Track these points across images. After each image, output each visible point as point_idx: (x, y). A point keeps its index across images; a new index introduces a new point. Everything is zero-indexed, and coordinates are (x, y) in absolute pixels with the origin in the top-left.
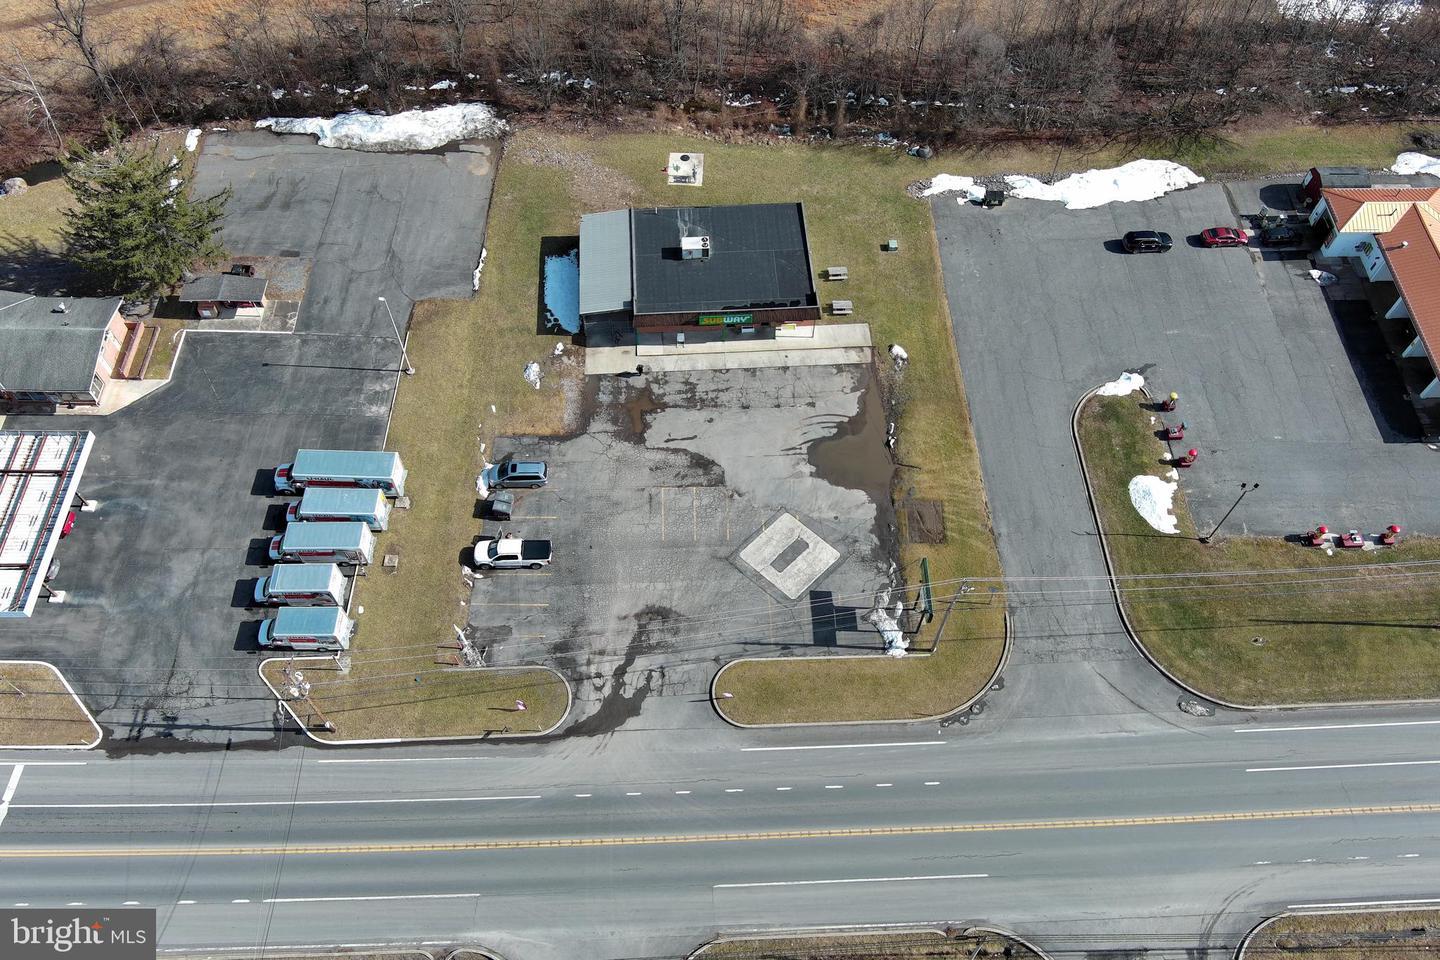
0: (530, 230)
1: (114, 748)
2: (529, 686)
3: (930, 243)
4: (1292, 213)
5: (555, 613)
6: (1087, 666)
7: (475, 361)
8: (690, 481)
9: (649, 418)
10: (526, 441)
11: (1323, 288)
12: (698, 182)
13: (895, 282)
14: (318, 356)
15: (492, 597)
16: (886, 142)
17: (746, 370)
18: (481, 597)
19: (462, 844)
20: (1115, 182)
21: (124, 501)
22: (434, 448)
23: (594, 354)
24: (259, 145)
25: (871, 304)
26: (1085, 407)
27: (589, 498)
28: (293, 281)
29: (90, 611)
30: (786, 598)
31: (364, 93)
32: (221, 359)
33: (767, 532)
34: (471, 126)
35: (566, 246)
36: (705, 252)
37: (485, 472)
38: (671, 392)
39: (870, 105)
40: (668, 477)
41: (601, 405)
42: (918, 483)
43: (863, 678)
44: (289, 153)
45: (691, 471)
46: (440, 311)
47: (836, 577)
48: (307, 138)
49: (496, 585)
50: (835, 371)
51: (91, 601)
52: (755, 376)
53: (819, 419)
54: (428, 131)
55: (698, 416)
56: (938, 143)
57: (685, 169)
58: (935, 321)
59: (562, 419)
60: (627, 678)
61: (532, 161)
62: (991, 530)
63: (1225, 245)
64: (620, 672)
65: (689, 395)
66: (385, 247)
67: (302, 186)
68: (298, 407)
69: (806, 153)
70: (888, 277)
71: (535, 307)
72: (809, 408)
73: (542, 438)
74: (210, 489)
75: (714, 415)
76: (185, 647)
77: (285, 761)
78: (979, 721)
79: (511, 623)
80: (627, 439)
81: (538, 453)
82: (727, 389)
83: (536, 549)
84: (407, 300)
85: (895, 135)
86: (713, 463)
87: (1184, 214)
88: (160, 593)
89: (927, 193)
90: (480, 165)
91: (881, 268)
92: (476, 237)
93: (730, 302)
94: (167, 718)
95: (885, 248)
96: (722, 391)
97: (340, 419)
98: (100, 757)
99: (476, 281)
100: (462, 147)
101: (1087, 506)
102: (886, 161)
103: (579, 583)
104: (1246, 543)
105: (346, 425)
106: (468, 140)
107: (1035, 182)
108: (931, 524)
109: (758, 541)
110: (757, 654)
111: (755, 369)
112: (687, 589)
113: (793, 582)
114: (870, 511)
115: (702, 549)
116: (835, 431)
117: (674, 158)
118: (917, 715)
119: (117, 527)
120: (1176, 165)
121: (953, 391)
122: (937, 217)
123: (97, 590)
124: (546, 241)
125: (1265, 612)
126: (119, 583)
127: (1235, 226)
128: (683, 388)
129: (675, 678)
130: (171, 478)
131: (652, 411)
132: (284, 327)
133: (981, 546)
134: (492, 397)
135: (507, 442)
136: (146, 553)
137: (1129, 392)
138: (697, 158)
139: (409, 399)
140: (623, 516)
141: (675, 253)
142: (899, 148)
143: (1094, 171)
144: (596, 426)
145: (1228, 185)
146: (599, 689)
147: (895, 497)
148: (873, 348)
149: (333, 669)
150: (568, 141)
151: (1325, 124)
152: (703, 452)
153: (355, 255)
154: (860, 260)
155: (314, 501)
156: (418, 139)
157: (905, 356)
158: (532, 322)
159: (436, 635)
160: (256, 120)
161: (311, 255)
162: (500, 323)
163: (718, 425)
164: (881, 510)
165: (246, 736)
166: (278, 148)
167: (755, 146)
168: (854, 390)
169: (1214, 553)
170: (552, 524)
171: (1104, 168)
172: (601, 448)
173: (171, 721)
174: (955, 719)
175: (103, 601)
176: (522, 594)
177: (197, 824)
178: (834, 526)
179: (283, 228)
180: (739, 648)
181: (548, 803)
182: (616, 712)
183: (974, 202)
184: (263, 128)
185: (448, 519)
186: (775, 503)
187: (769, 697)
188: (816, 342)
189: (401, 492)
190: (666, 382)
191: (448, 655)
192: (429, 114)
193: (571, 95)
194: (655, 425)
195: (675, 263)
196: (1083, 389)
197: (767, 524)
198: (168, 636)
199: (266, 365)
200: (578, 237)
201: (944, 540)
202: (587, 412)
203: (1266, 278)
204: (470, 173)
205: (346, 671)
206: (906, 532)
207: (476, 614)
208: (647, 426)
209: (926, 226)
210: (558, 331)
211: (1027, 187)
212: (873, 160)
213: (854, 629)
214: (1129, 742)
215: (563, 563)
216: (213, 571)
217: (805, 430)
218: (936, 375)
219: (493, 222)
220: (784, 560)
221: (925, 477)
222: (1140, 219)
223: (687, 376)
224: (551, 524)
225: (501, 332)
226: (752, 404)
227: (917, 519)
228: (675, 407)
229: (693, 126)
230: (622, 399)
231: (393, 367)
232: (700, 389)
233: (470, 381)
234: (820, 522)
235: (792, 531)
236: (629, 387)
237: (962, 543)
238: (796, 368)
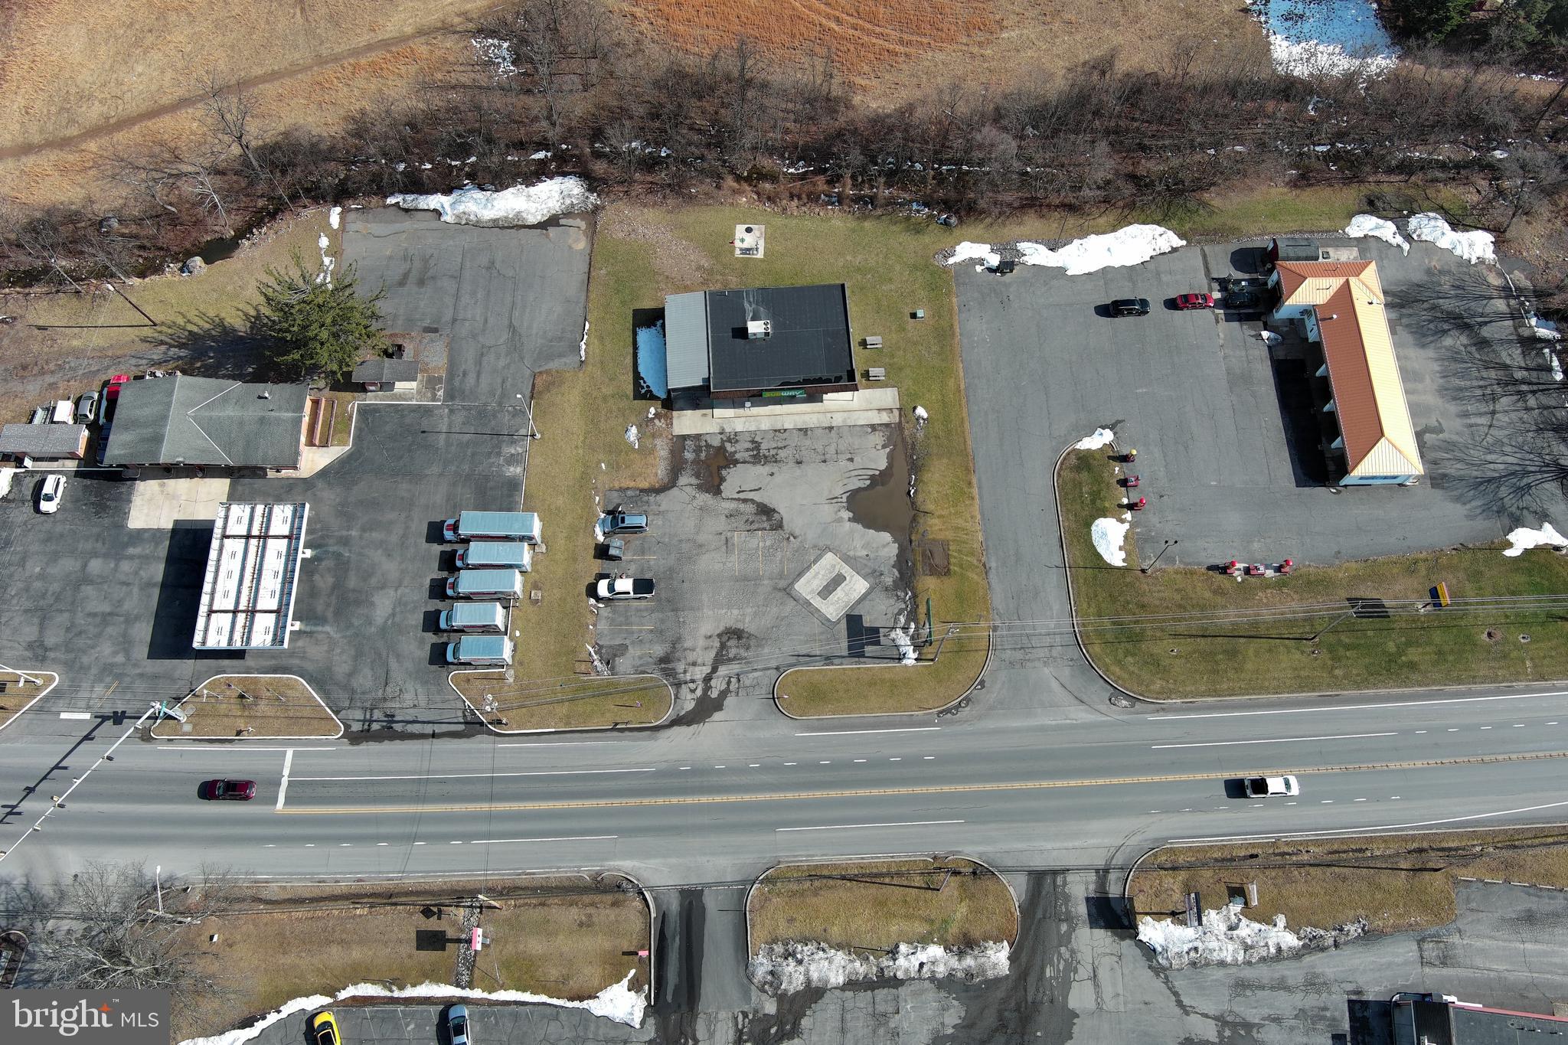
0: (623, 303)
1: (355, 738)
2: (643, 692)
3: (951, 311)
4: (1254, 276)
5: (659, 633)
6: (1046, 670)
7: (586, 424)
8: (754, 527)
9: (724, 472)
10: (629, 493)
11: (1269, 347)
12: (760, 255)
13: (920, 348)
14: (464, 424)
15: (612, 622)
16: (918, 211)
17: (800, 430)
18: (604, 621)
19: (602, 803)
20: (1109, 250)
21: (331, 549)
22: (560, 501)
23: (679, 417)
24: (392, 222)
25: (901, 369)
26: (1065, 459)
27: (680, 541)
28: (436, 356)
29: (320, 637)
30: (829, 620)
31: (472, 165)
32: (388, 428)
33: (815, 568)
34: (568, 202)
35: (652, 318)
36: (767, 334)
37: (600, 521)
38: (741, 450)
39: (907, 171)
40: (739, 522)
41: (686, 461)
42: (931, 527)
43: (883, 681)
44: (417, 230)
45: (757, 518)
46: (555, 381)
47: (867, 602)
48: (430, 213)
49: (614, 612)
50: (870, 430)
51: (320, 628)
52: (807, 435)
53: (856, 473)
54: (532, 207)
55: (762, 470)
56: (963, 213)
57: (749, 241)
58: (951, 383)
59: (656, 474)
60: (713, 683)
61: (621, 235)
62: (984, 565)
63: (1194, 307)
64: (708, 679)
65: (755, 452)
66: (506, 322)
67: (432, 262)
68: (453, 468)
69: (852, 223)
70: (915, 344)
71: (631, 375)
72: (849, 463)
73: (642, 491)
74: (394, 539)
75: (775, 470)
76: (393, 664)
77: (474, 746)
78: (965, 712)
79: (627, 642)
80: (707, 491)
81: (639, 504)
82: (785, 447)
83: (643, 586)
84: (528, 372)
85: (926, 205)
86: (774, 510)
87: (1165, 278)
88: (369, 622)
89: (951, 261)
90: (577, 240)
91: (910, 335)
92: (579, 311)
93: (787, 378)
94: (387, 716)
95: (914, 316)
96: (781, 448)
97: (487, 478)
98: (343, 744)
99: (583, 353)
100: (561, 221)
101: (1059, 544)
102: (918, 230)
103: (675, 610)
104: (1176, 572)
105: (491, 484)
106: (568, 214)
107: (1042, 249)
108: (938, 560)
109: (808, 575)
110: (807, 664)
111: (806, 429)
112: (755, 614)
113: (833, 608)
114: (893, 550)
115: (766, 582)
116: (868, 482)
117: (740, 229)
118: (921, 708)
119: (329, 570)
120: (1162, 229)
121: (962, 447)
122: (958, 285)
123: (321, 620)
124: (636, 312)
125: (1182, 627)
126: (338, 613)
127: (1205, 291)
128: (750, 445)
129: (748, 682)
130: (363, 530)
131: (727, 467)
132: (434, 398)
133: (976, 577)
134: (601, 456)
135: (615, 494)
136: (354, 590)
137: (1100, 446)
138: (759, 229)
139: (538, 460)
140: (707, 555)
141: (742, 333)
142: (930, 216)
143: (1093, 236)
144: (684, 479)
145: (1206, 248)
146: (693, 691)
147: (913, 538)
148: (900, 409)
149: (501, 678)
150: (650, 214)
151: (1296, 186)
152: (766, 501)
154: (893, 329)
155: (477, 553)
156: (524, 214)
157: (925, 415)
158: (629, 389)
159: (574, 651)
160: (386, 197)
161: (448, 331)
162: (604, 390)
163: (778, 478)
165: (445, 728)
166: (407, 224)
167: (807, 217)
168: (884, 447)
169: (1150, 580)
170: (654, 563)
171: (1101, 234)
172: (687, 499)
173: (390, 718)
174: (948, 711)
175: (328, 628)
176: (634, 619)
177: (419, 790)
178: (865, 562)
179: (422, 304)
180: (793, 660)
181: (660, 774)
182: (706, 708)
183: (990, 270)
184: (393, 205)
185: (575, 560)
186: (821, 544)
187: (816, 696)
188: (855, 404)
189: (539, 540)
190: (737, 441)
191: (583, 667)
192: (531, 189)
193: (651, 164)
194: (729, 478)
195: (742, 341)
196: (1065, 443)
197: (815, 562)
198: (380, 655)
199: (423, 432)
200: (662, 310)
201: (947, 572)
202: (676, 469)
203: (1224, 340)
204: (570, 247)
205: (511, 680)
206: (919, 566)
207: (600, 635)
208: (722, 480)
209: (948, 294)
210: (650, 396)
211: (1035, 254)
212: (907, 230)
213: (878, 643)
214: (1073, 727)
215: (663, 595)
216: (406, 604)
217: (845, 482)
218: (949, 433)
219: (593, 296)
220: (827, 591)
221: (936, 521)
222: (1126, 283)
223: (753, 436)
224: (652, 563)
225: (605, 399)
226: (804, 459)
227: (928, 555)
228: (744, 462)
229: (756, 197)
230: (703, 455)
231: (523, 432)
232: (763, 446)
233: (584, 442)
234: (855, 558)
235: (834, 566)
236: (708, 446)
237: (962, 575)
238: (839, 427)
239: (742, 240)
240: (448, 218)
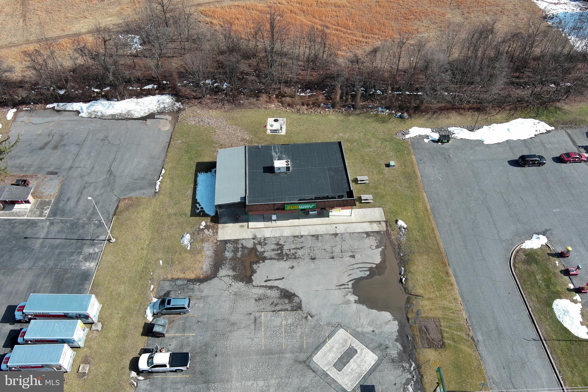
0: (190, 159)
3: (412, 162)
7: (152, 233)
8: (279, 307)
9: (255, 266)
10: (179, 282)
12: (283, 132)
13: (395, 184)
14: (59, 232)
16: (383, 112)
17: (313, 236)
20: (508, 130)
22: (122, 289)
23: (223, 228)
24: (47, 117)
25: (383, 196)
26: (515, 255)
27: (216, 321)
28: (51, 189)
31: (108, 91)
33: (330, 342)
34: (162, 106)
35: (209, 167)
36: (288, 168)
37: (152, 304)
38: (268, 250)
39: (373, 94)
40: (266, 305)
41: (226, 258)
42: (422, 306)
44: (62, 120)
45: (281, 301)
46: (135, 204)
47: (377, 373)
48: (73, 113)
49: (152, 384)
50: (365, 236)
52: (318, 239)
53: (358, 266)
54: (138, 108)
55: (284, 264)
56: (411, 111)
57: (276, 126)
58: (420, 205)
59: (202, 268)
61: (194, 123)
62: (472, 338)
63: (574, 161)
65: (279, 252)
66: (107, 169)
67: (66, 137)
68: (41, 264)
69: (341, 117)
70: (392, 181)
71: (190, 201)
72: (351, 259)
73: (189, 280)
75: (295, 264)
80: (241, 280)
81: (186, 290)
82: (302, 248)
83: (179, 359)
84: (115, 198)
85: (387, 108)
86: (294, 295)
87: (548, 146)
90: (165, 126)
91: (387, 176)
92: (160, 163)
93: (303, 197)
95: (388, 165)
96: (299, 249)
97: (66, 271)
99: (157, 187)
100: (156, 116)
102: (383, 121)
103: (207, 382)
105: (68, 275)
106: (161, 113)
107: (464, 130)
108: (433, 335)
109: (325, 348)
111: (318, 236)
113: (348, 379)
114: (394, 327)
115: (288, 355)
116: (368, 273)
117: (270, 121)
120: (538, 121)
121: (436, 247)
122: (414, 149)
124: (199, 164)
128: (276, 247)
131: (257, 262)
132: (41, 214)
133: (468, 350)
134: (160, 255)
135: (167, 283)
137: (540, 246)
138: (282, 120)
139: (109, 257)
140: (238, 332)
141: (271, 169)
142: (391, 114)
143: (495, 124)
144: (222, 272)
145: (568, 131)
147: (409, 316)
148: (386, 222)
150: (213, 113)
152: (288, 288)
153: (89, 174)
154: (375, 172)
155: (35, 330)
156: (133, 112)
157: (405, 226)
158: (188, 210)
160: (47, 104)
161: (64, 173)
162: (169, 211)
163: (297, 270)
164: (402, 327)
166: (57, 118)
167: (313, 114)
168: (377, 247)
171: (500, 123)
172: (225, 286)
176: (169, 391)
178: (372, 337)
179: (51, 159)
183: (434, 141)
184: (50, 108)
185: (125, 337)
186: (334, 321)
188: (353, 218)
189: (95, 320)
190: (266, 244)
192: (140, 100)
193: (216, 91)
194: (259, 271)
195: (271, 175)
196: (513, 244)
197: (330, 337)
199: (26, 238)
200: (216, 162)
201: (443, 345)
202: (218, 263)
204: (159, 129)
206: (418, 340)
208: (254, 272)
209: (409, 154)
210: (203, 214)
211: (461, 133)
212: (377, 121)
215: (197, 368)
217: (350, 272)
218: (425, 238)
219: (170, 155)
220: (341, 362)
221: (426, 302)
222: (524, 149)
223: (278, 240)
224: (191, 339)
225: (169, 216)
226: (317, 256)
227: (424, 331)
228: (271, 259)
229: (280, 105)
230: (239, 254)
231: (102, 237)
232: (286, 248)
233: (148, 245)
234: (363, 334)
235: (346, 341)
236: (244, 247)
237: (456, 347)
238: (342, 234)
239: (272, 126)
240: (84, 114)
